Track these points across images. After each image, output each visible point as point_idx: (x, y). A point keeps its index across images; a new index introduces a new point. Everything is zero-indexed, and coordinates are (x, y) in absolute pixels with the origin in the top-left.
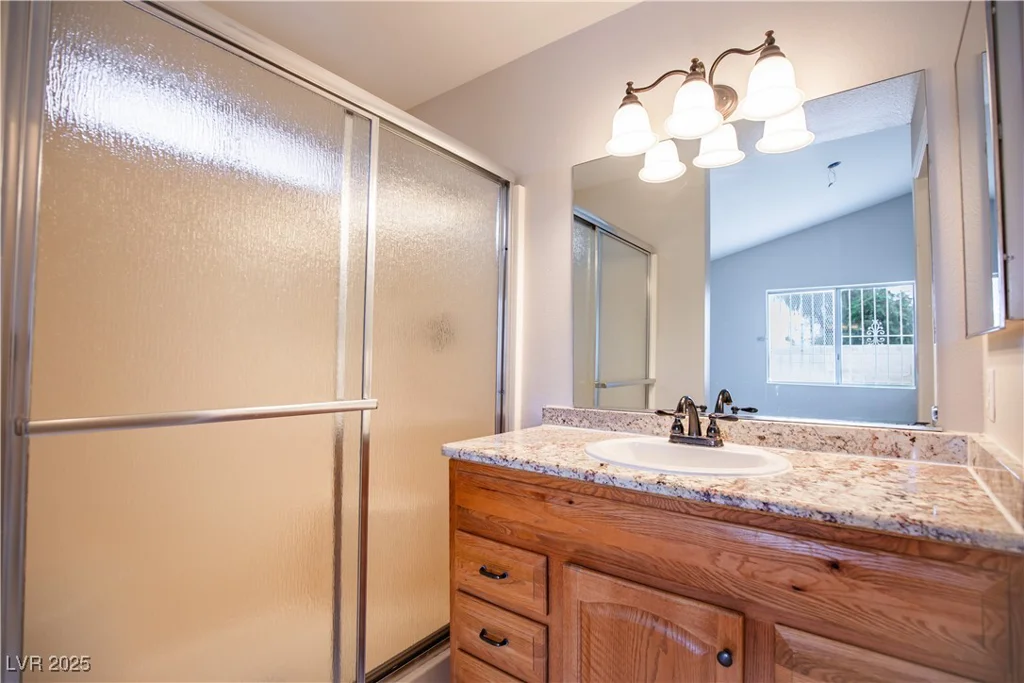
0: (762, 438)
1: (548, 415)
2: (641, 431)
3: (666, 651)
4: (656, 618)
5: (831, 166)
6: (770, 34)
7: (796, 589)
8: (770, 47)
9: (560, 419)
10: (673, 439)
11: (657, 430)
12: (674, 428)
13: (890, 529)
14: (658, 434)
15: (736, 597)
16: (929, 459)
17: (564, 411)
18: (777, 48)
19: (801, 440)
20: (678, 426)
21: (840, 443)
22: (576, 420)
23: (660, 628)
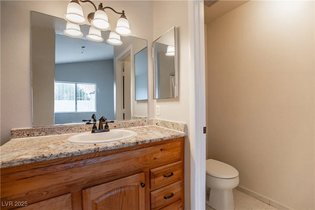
0: (115, 127)
1: (16, 133)
2: (73, 132)
3: (125, 196)
4: (121, 188)
5: (83, 47)
6: (123, 11)
7: (155, 159)
8: (123, 15)
9: (25, 134)
10: (93, 132)
11: (80, 130)
12: (93, 128)
13: (171, 138)
14: (80, 132)
15: (142, 168)
16: (148, 125)
17: (28, 130)
18: (125, 16)
19: (125, 125)
20: (95, 127)
21: (133, 125)
22: (37, 133)
23: (123, 190)
